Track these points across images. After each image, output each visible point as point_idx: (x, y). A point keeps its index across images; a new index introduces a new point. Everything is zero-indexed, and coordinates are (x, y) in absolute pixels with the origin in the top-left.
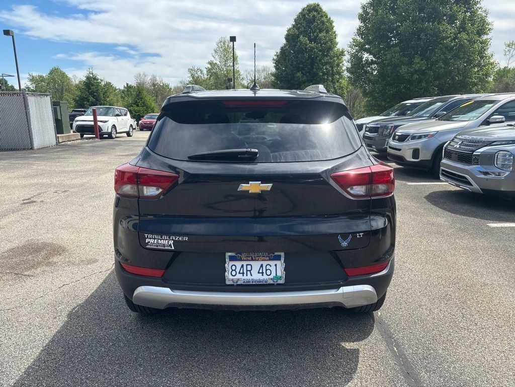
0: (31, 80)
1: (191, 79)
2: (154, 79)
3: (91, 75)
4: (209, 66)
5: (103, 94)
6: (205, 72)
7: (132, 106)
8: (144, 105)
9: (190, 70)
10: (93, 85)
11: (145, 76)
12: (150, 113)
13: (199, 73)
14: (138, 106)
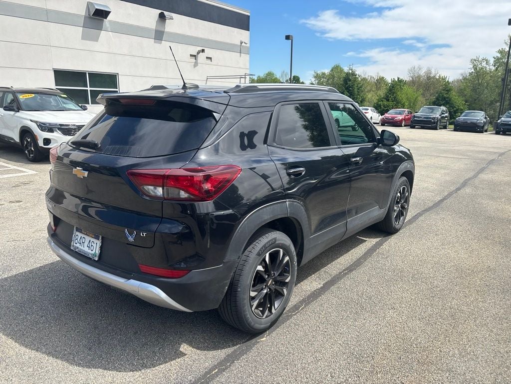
0: (315, 77)
1: (473, 70)
2: (429, 72)
3: (351, 71)
4: (499, 55)
5: (358, 89)
6: (492, 61)
7: (382, 101)
8: (395, 99)
9: (473, 61)
10: (350, 80)
11: (420, 69)
12: (400, 108)
13: (484, 64)
14: (388, 100)
